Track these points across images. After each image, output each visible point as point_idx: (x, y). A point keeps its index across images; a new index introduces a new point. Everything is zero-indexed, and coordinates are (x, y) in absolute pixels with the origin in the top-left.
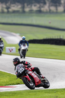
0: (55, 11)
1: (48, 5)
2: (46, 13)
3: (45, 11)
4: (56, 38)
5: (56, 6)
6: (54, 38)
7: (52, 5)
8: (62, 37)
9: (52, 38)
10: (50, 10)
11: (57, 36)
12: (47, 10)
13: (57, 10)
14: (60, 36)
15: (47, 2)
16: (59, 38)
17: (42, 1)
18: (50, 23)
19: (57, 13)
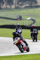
0: (10, 8)
1: (5, 4)
2: (4, 9)
3: (3, 8)
4: (11, 24)
5: (10, 5)
6: (9, 24)
7: (8, 5)
8: (14, 24)
9: (8, 24)
10: (7, 7)
11: (11, 23)
12: (4, 7)
13: (11, 7)
14: (13, 23)
15: (5, 2)
16: (12, 24)
17: (2, 2)
18: (7, 15)
19: (11, 9)
